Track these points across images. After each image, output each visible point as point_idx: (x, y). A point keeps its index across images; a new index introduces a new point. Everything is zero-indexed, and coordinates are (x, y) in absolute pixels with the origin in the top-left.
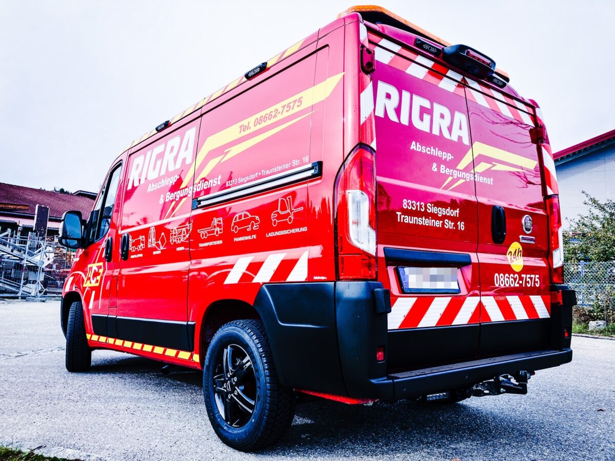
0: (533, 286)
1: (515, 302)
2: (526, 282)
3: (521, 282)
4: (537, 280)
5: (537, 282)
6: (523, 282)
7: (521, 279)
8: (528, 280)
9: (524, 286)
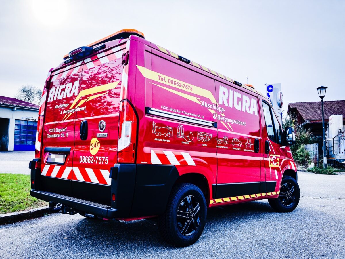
0: (103, 163)
1: (90, 172)
2: (98, 161)
3: (95, 161)
4: (106, 160)
5: (106, 161)
6: (96, 161)
7: (95, 159)
8: (100, 159)
9: (96, 163)
